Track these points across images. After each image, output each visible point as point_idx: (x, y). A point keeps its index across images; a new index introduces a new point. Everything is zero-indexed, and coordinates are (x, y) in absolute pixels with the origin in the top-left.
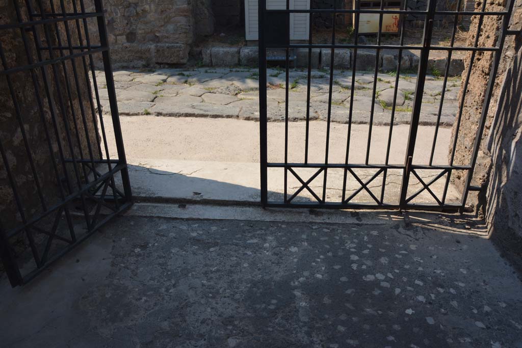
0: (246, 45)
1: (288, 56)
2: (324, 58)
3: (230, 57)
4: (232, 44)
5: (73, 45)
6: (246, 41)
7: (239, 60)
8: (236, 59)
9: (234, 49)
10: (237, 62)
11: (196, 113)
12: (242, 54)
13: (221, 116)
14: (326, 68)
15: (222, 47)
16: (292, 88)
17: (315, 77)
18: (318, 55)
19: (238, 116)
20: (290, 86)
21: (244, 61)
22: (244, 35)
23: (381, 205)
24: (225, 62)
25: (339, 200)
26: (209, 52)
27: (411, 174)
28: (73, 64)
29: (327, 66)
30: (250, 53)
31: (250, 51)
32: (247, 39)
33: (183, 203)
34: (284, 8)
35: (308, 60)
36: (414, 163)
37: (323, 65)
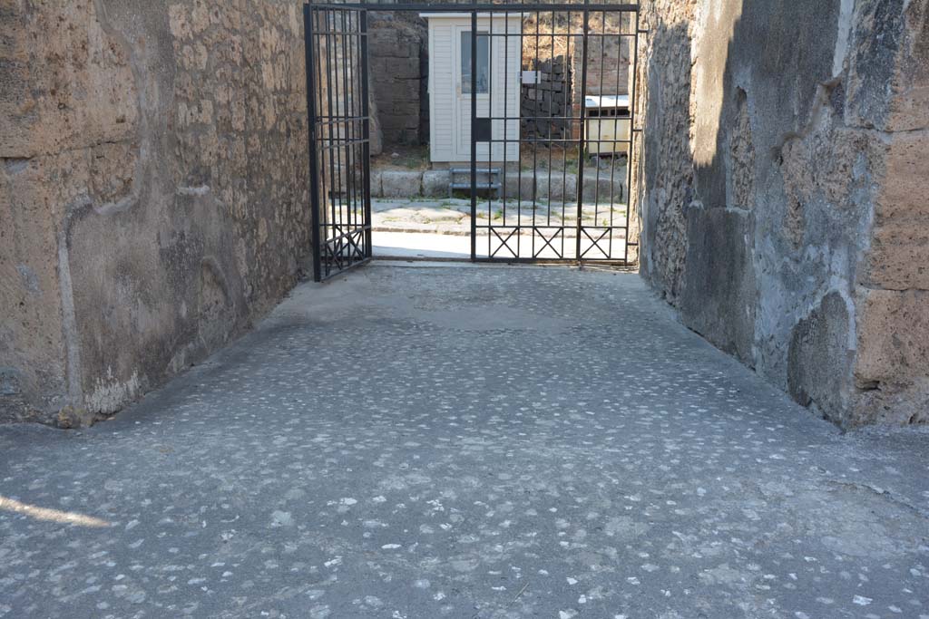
0: (431, 169)
1: (491, 183)
2: (540, 187)
3: (408, 184)
4: (410, 167)
5: (341, 137)
6: (431, 163)
7: (422, 189)
8: (418, 188)
9: (414, 174)
10: (418, 191)
11: (390, 228)
12: (425, 181)
13: (418, 231)
14: (544, 199)
15: (397, 171)
16: (496, 218)
17: (525, 208)
18: (531, 181)
19: (436, 231)
20: (492, 216)
21: (427, 190)
22: (428, 154)
23: (561, 258)
24: (401, 191)
25: (530, 256)
26: (378, 176)
27: (582, 232)
28: (339, 151)
29: (545, 196)
30: (437, 179)
31: (438, 176)
32: (432, 160)
33: (410, 259)
34: (488, 116)
35: (517, 189)
36: (582, 225)
37: (538, 195)
